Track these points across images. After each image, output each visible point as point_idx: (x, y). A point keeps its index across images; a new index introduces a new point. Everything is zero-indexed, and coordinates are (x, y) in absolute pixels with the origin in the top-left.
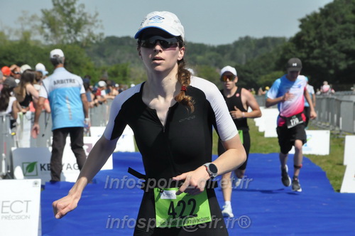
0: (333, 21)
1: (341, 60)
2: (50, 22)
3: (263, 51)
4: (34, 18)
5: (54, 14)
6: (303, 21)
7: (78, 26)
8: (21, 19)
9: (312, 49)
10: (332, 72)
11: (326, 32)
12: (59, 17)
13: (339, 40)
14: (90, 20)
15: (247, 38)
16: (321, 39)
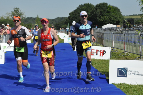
0: (76, 13)
2: (13, 14)
3: (62, 20)
4: (10, 13)
5: (14, 12)
6: (70, 13)
7: (20, 15)
8: (7, 14)
9: (72, 20)
12: (15, 13)
13: (78, 18)
14: (23, 14)
15: (58, 17)
16: (74, 17)
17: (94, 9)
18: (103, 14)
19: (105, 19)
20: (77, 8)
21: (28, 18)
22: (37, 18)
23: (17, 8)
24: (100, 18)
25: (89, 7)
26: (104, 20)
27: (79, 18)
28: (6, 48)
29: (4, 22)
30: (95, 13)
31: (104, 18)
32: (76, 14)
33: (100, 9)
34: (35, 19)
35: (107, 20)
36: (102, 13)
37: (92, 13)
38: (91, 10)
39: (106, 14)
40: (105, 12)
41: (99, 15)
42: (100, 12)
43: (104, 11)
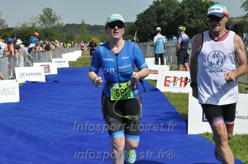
1: (152, 30)
2: (43, 19)
4: (36, 18)
5: (44, 16)
6: (138, 16)
7: (53, 20)
8: (31, 18)
9: (142, 26)
10: (149, 34)
11: (146, 20)
12: (46, 17)
13: (151, 23)
14: (58, 18)
16: (145, 22)
17: (180, 8)
18: (195, 16)
19: (198, 24)
20: (150, 6)
21: (68, 26)
22: (82, 24)
23: (48, 9)
24: (190, 22)
25: (171, 3)
26: (196, 26)
27: (153, 23)
28: (24, 77)
29: (27, 32)
30: (180, 14)
31: (197, 22)
32: (147, 17)
33: (189, 6)
34: (79, 26)
35: (202, 26)
36: (193, 14)
37: (176, 14)
38: (173, 9)
39: (200, 15)
40: (199, 12)
41: (188, 18)
42: (190, 12)
43: (196, 10)
